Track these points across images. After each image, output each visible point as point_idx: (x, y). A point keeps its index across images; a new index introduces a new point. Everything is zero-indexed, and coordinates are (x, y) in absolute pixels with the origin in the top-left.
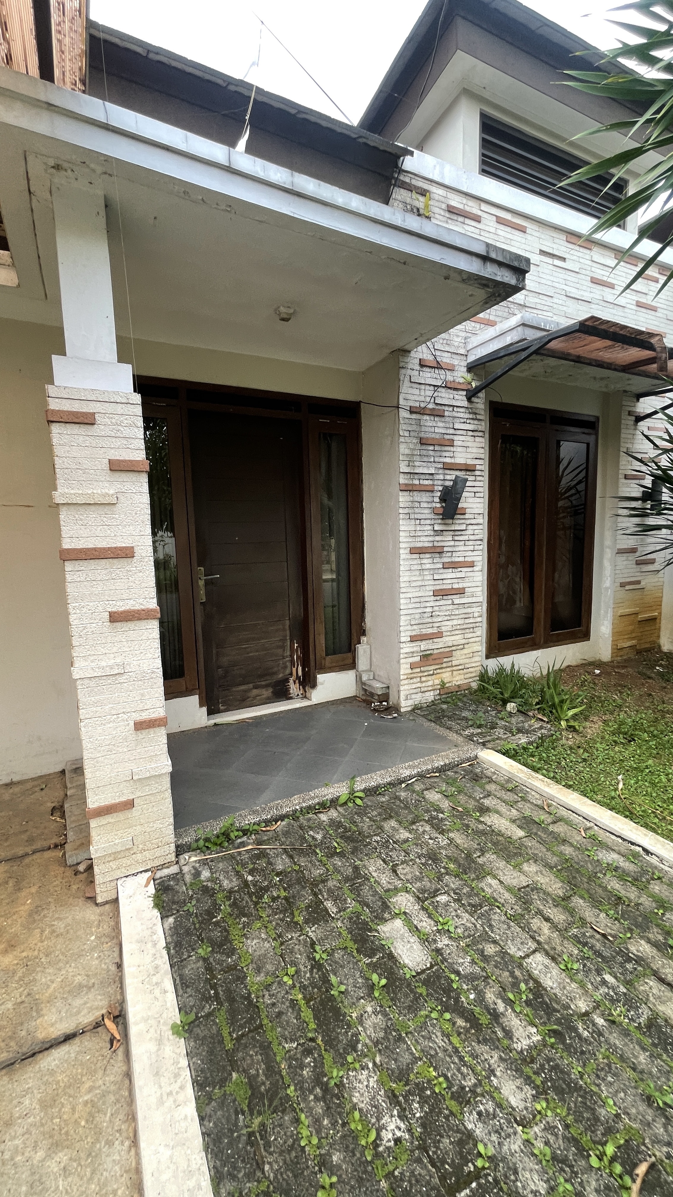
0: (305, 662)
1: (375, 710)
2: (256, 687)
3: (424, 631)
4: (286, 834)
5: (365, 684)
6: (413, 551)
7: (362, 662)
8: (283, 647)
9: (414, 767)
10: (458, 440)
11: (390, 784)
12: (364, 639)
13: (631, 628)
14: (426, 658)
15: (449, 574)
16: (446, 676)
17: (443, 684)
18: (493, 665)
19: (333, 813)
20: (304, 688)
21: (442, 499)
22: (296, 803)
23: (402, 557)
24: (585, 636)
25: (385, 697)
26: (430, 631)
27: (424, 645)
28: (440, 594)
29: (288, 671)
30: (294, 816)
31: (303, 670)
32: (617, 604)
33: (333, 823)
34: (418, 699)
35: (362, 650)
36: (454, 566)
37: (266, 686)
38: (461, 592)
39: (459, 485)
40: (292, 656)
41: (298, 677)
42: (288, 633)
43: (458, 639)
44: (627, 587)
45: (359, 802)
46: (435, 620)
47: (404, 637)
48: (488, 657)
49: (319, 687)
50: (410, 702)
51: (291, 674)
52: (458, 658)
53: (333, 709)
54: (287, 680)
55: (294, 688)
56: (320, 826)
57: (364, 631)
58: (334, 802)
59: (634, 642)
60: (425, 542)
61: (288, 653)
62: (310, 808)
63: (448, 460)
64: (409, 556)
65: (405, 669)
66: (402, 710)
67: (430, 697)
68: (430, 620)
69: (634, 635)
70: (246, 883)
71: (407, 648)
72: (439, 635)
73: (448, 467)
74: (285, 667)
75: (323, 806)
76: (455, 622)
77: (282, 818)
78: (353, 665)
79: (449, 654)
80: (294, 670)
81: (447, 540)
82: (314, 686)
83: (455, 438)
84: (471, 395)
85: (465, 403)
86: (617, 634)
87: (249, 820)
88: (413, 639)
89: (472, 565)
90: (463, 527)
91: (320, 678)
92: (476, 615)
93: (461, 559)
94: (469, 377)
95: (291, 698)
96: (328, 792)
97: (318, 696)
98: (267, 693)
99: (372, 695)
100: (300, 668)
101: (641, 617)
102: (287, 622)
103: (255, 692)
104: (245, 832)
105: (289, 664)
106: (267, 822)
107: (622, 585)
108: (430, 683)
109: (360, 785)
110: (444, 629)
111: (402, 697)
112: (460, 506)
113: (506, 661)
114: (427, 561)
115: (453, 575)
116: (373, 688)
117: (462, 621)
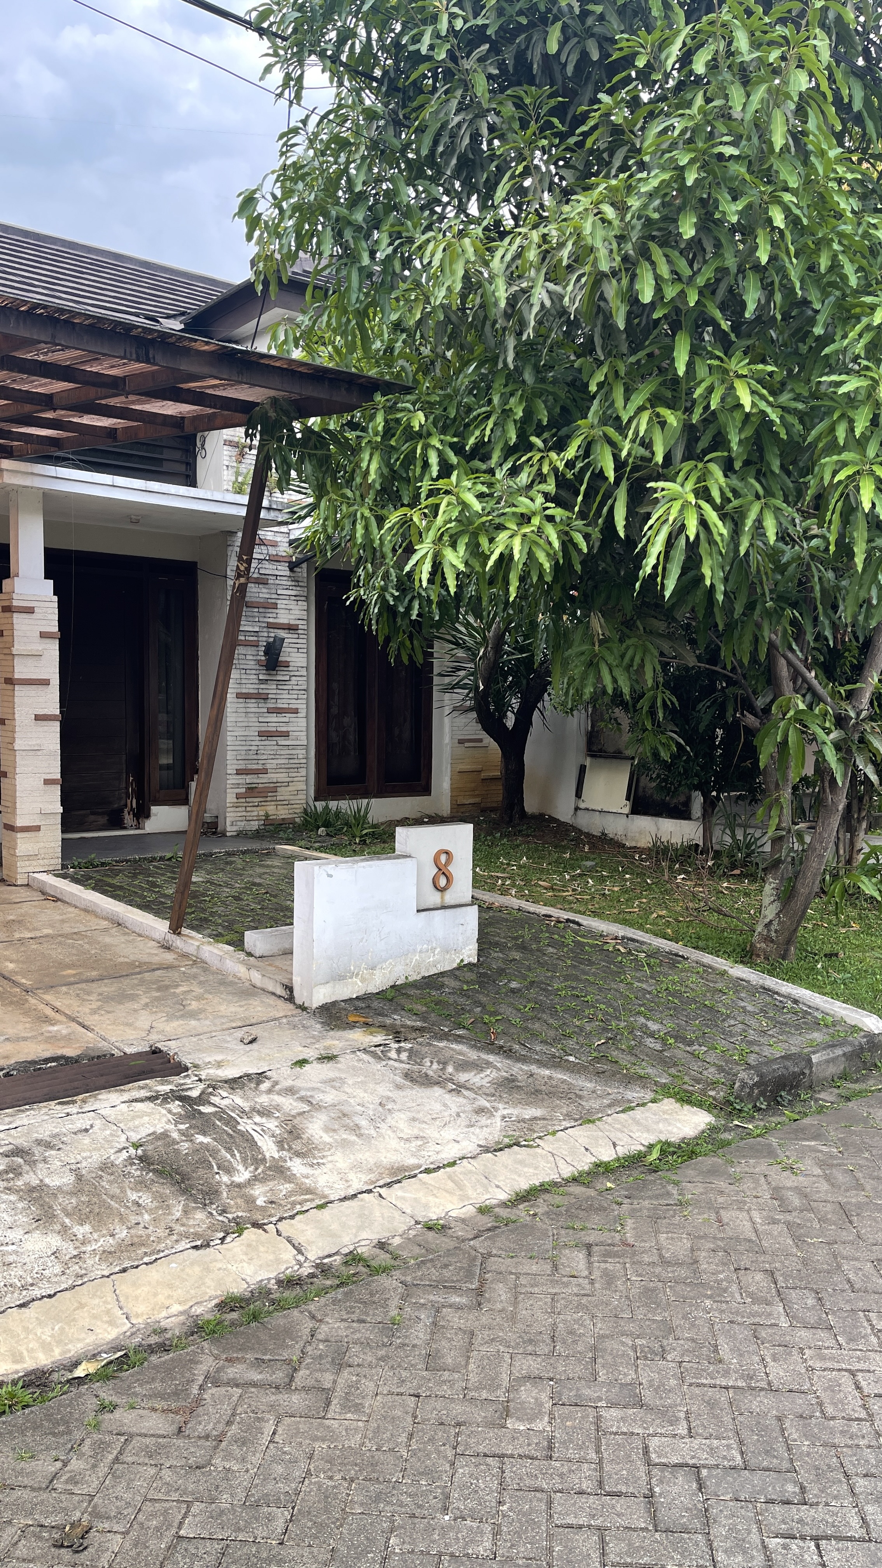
0: (140, 794)
2: (93, 814)
3: (250, 767)
6: (239, 696)
7: (194, 796)
8: (119, 780)
10: (281, 604)
12: (195, 776)
13: (473, 785)
14: (251, 791)
15: (273, 718)
16: (271, 809)
17: (267, 816)
18: (320, 805)
19: (161, 862)
20: (138, 818)
21: (266, 653)
22: (136, 856)
23: (229, 700)
24: (425, 790)
25: (214, 824)
26: (255, 767)
27: (249, 779)
28: (265, 735)
29: (123, 802)
31: (137, 803)
32: (454, 760)
34: (241, 825)
36: (279, 711)
37: (103, 814)
38: (286, 735)
39: (278, 643)
40: (127, 788)
41: (132, 809)
42: (124, 766)
43: (282, 777)
44: (467, 745)
46: (259, 757)
47: (231, 769)
48: (316, 799)
49: (152, 818)
50: (235, 828)
51: (126, 806)
52: (283, 793)
53: (164, 838)
54: (122, 811)
55: (128, 819)
57: (196, 768)
58: (162, 858)
59: (477, 800)
60: (250, 689)
61: (124, 785)
62: (145, 858)
63: (271, 620)
64: (236, 700)
65: (231, 798)
66: (228, 834)
67: (255, 825)
68: (255, 757)
69: (477, 792)
71: (232, 780)
72: (265, 771)
73: (271, 626)
74: (120, 799)
75: (154, 859)
76: (280, 761)
77: (127, 861)
78: (185, 801)
79: (275, 790)
80: (129, 801)
81: (271, 689)
82: (148, 816)
83: (279, 602)
84: (292, 566)
85: (288, 573)
86: (455, 790)
88: (239, 772)
89: (296, 711)
90: (287, 678)
91: (154, 809)
92: (300, 756)
93: (286, 706)
94: (290, 551)
95: (125, 827)
97: (151, 826)
98: (103, 820)
100: (134, 801)
101: (484, 775)
102: (124, 757)
103: (92, 818)
105: (124, 795)
107: (461, 742)
108: (255, 813)
110: (268, 766)
111: (228, 823)
112: (281, 659)
113: (333, 805)
114: (252, 705)
115: (276, 720)
117: (286, 761)
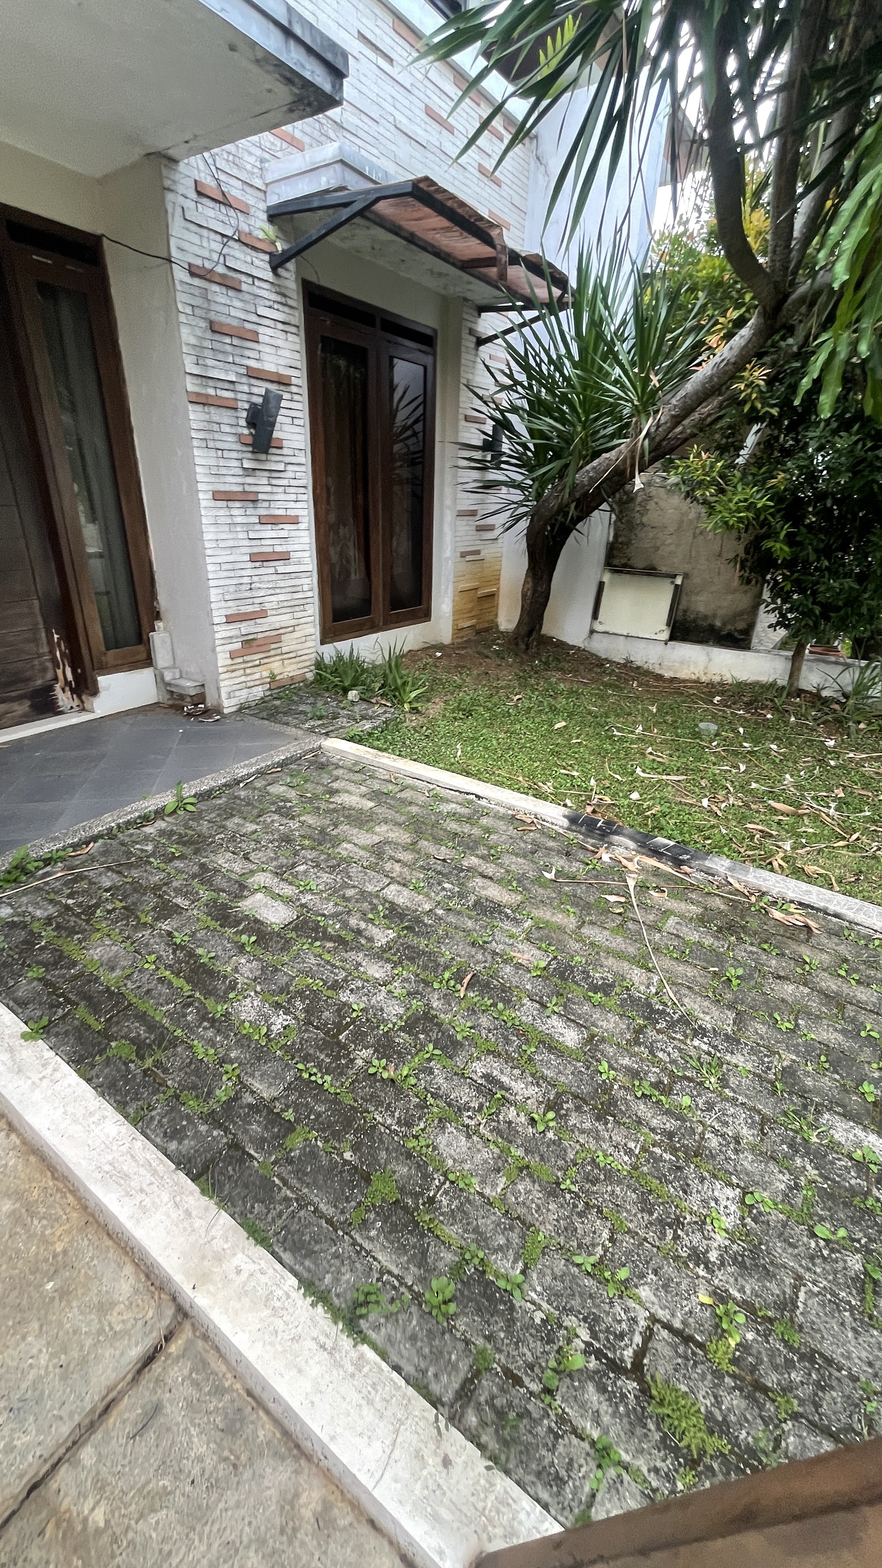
0: (75, 659)
1: (189, 715)
3: (244, 609)
4: (105, 853)
5: (169, 684)
6: (217, 496)
7: (162, 656)
8: (35, 640)
9: (251, 765)
10: (265, 333)
11: (225, 785)
12: (159, 625)
13: (470, 606)
14: (249, 644)
15: (268, 532)
16: (276, 666)
17: (273, 677)
18: (329, 652)
19: (161, 824)
20: (79, 697)
21: (251, 423)
22: (109, 820)
23: (203, 503)
24: (425, 615)
25: (200, 698)
26: (250, 609)
27: (245, 628)
28: (260, 559)
29: (50, 675)
30: (110, 834)
31: (74, 672)
32: (458, 578)
33: (162, 833)
34: (243, 696)
35: (160, 639)
36: (274, 521)
37: (20, 698)
38: (284, 557)
39: (272, 405)
40: (52, 652)
41: (67, 683)
42: (40, 619)
43: (285, 620)
44: (468, 558)
45: (190, 808)
46: (255, 594)
47: (218, 617)
48: (322, 643)
49: (103, 694)
50: (234, 701)
51: (56, 679)
52: (289, 643)
53: (129, 720)
54: (51, 688)
55: (64, 698)
56: (147, 839)
57: (158, 613)
58: (160, 813)
59: (474, 621)
60: (232, 484)
61: (45, 649)
62: (128, 824)
63: (252, 364)
64: (213, 503)
65: (223, 659)
66: (226, 711)
67: (259, 692)
68: (248, 594)
69: (474, 613)
70: (67, 908)
71: (222, 632)
72: (262, 614)
73: (254, 375)
74: (44, 670)
75: (146, 819)
76: (282, 597)
77: (94, 839)
78: (148, 661)
79: (277, 639)
80: (60, 672)
81: (260, 484)
82: (95, 692)
83: (261, 330)
84: (277, 263)
85: (269, 275)
86: (457, 613)
87: (48, 848)
88: (230, 620)
89: (295, 521)
90: (281, 467)
91: (103, 680)
92: (306, 588)
93: (281, 512)
94: (271, 230)
95: (62, 713)
96: (151, 804)
97: (103, 706)
98: (23, 707)
99: (182, 697)
100: (68, 671)
101: (480, 593)
102: (36, 603)
104: (47, 862)
105: (49, 665)
106: (75, 846)
107: (463, 555)
108: (257, 676)
109: (189, 790)
110: (268, 606)
111: (224, 695)
112: (276, 435)
113: (344, 647)
114: (237, 510)
115: (273, 534)
116: (183, 688)
117: (288, 597)
